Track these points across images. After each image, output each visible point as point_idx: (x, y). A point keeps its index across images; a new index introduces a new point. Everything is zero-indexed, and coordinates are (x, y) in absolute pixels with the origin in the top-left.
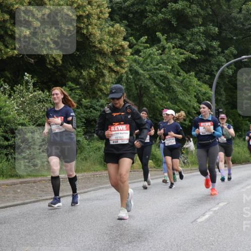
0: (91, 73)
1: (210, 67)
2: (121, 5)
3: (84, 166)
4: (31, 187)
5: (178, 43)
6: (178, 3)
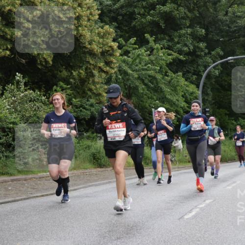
1: (197, 68)
2: (110, 8)
4: (22, 184)
5: (166, 44)
6: (166, 5)
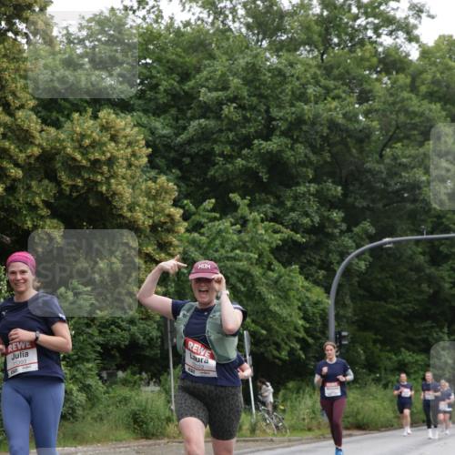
1: (327, 256)
2: (169, 141)
3: (97, 432)
5: (270, 212)
6: (271, 140)
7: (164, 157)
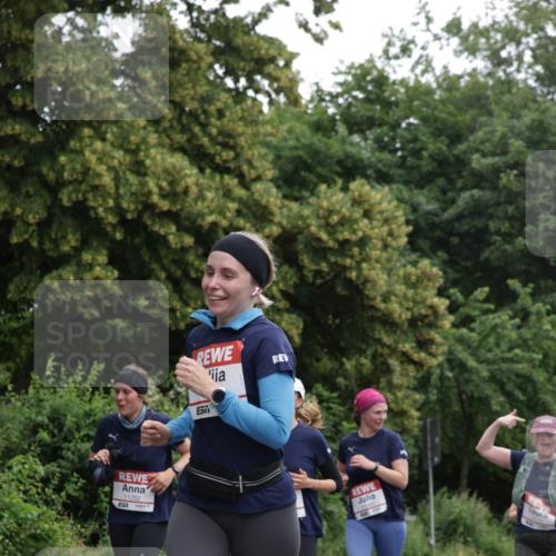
0: (362, 365)
7: (427, 238)
